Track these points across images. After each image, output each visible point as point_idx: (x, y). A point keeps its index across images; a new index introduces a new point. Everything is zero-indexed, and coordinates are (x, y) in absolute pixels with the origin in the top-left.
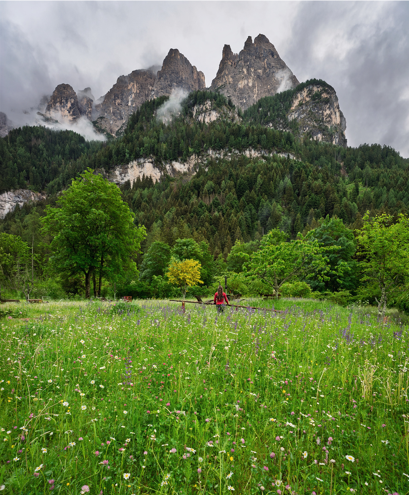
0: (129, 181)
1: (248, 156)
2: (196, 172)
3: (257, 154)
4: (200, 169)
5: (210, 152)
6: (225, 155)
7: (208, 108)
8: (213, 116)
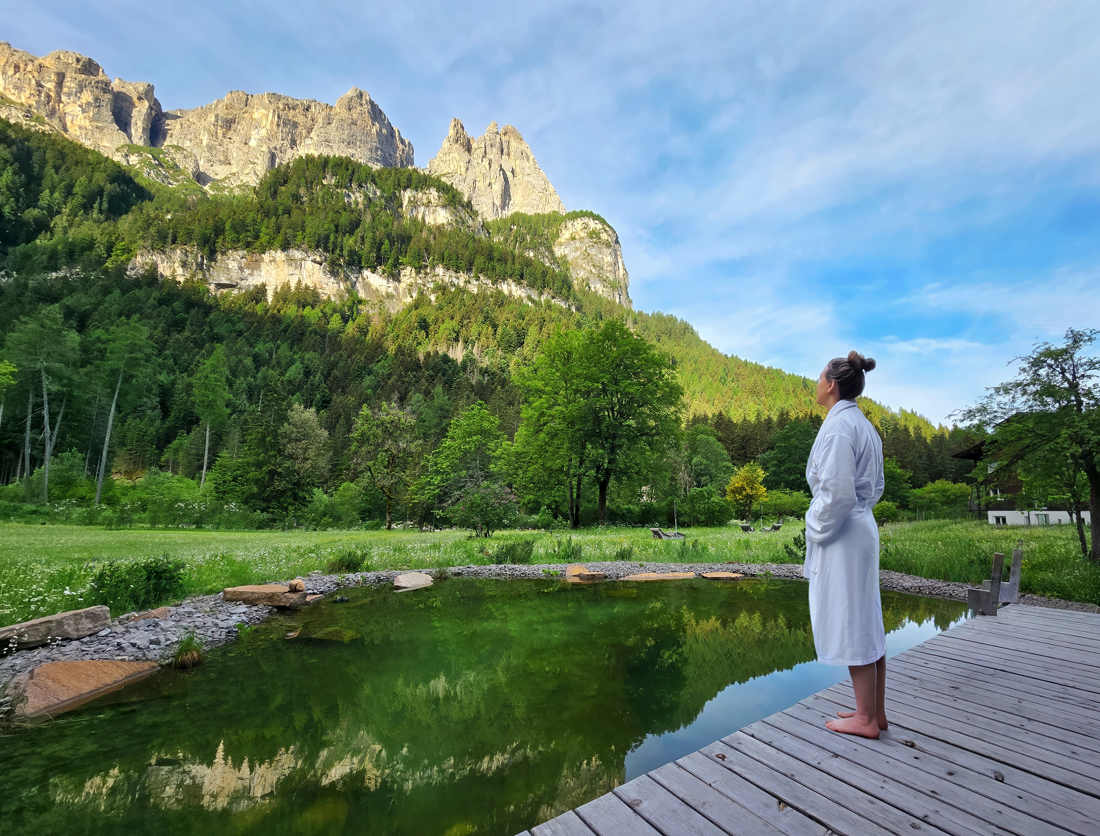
0: (264, 285)
1: (506, 292)
2: (412, 297)
3: (519, 292)
4: (421, 293)
5: (440, 270)
6: (468, 282)
7: (433, 202)
8: (441, 216)
